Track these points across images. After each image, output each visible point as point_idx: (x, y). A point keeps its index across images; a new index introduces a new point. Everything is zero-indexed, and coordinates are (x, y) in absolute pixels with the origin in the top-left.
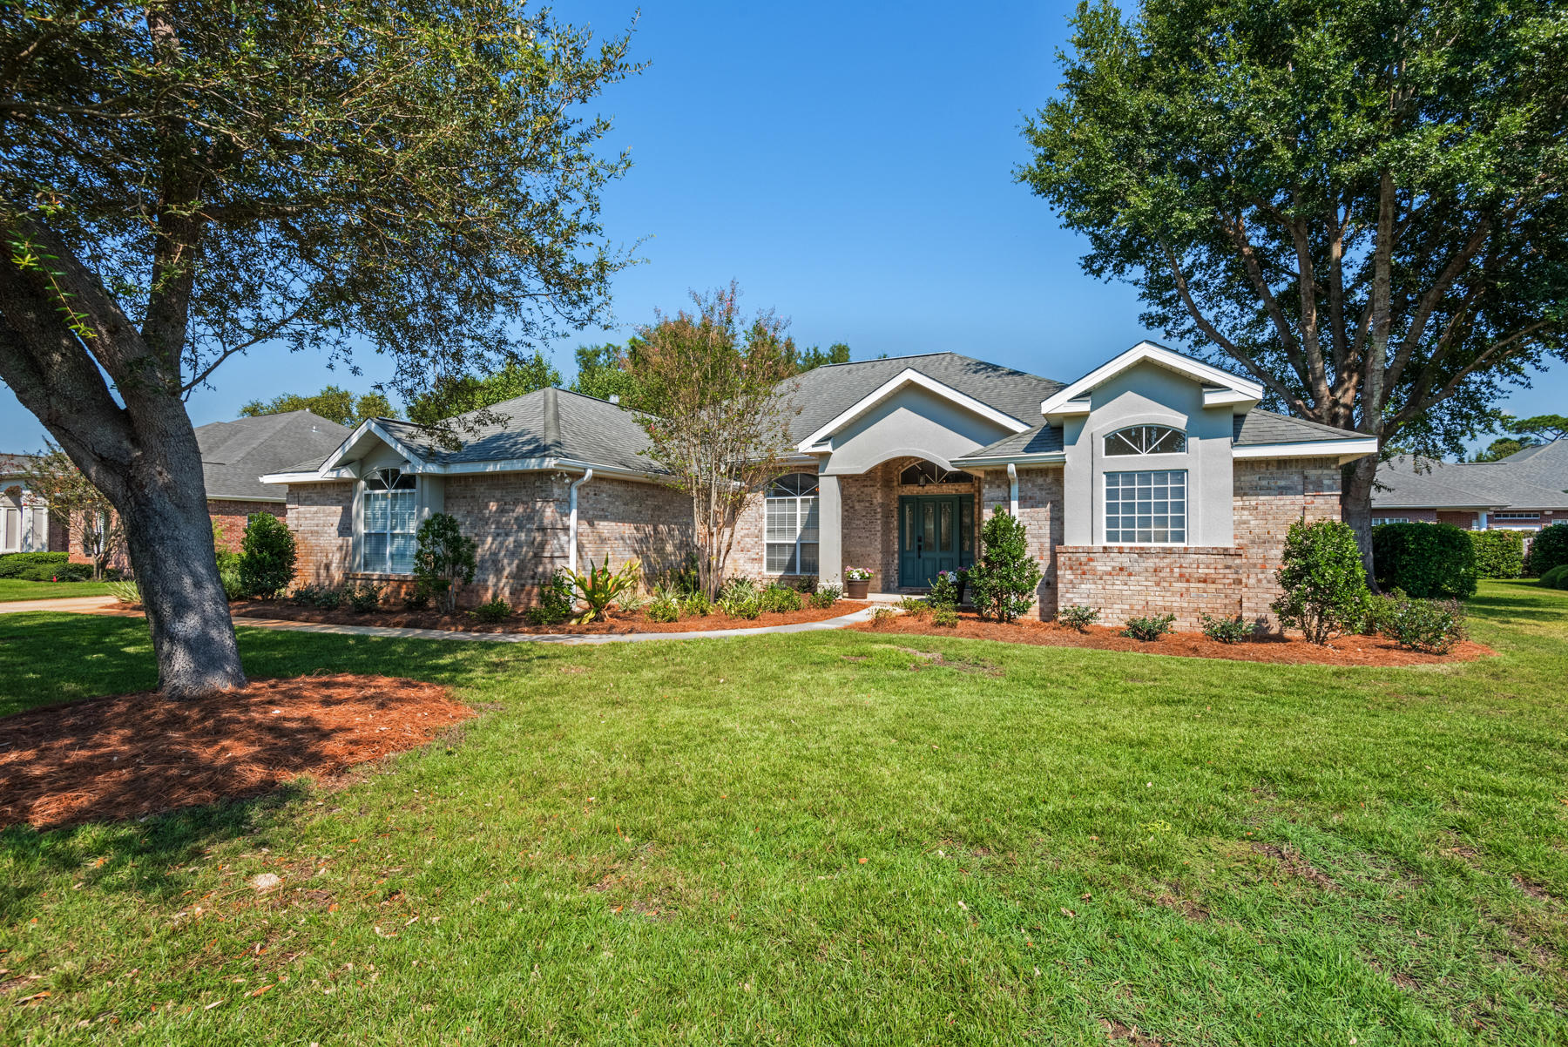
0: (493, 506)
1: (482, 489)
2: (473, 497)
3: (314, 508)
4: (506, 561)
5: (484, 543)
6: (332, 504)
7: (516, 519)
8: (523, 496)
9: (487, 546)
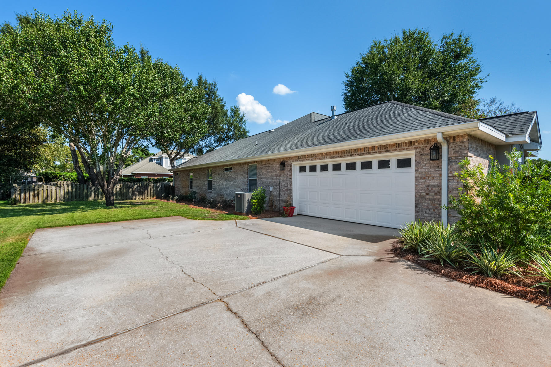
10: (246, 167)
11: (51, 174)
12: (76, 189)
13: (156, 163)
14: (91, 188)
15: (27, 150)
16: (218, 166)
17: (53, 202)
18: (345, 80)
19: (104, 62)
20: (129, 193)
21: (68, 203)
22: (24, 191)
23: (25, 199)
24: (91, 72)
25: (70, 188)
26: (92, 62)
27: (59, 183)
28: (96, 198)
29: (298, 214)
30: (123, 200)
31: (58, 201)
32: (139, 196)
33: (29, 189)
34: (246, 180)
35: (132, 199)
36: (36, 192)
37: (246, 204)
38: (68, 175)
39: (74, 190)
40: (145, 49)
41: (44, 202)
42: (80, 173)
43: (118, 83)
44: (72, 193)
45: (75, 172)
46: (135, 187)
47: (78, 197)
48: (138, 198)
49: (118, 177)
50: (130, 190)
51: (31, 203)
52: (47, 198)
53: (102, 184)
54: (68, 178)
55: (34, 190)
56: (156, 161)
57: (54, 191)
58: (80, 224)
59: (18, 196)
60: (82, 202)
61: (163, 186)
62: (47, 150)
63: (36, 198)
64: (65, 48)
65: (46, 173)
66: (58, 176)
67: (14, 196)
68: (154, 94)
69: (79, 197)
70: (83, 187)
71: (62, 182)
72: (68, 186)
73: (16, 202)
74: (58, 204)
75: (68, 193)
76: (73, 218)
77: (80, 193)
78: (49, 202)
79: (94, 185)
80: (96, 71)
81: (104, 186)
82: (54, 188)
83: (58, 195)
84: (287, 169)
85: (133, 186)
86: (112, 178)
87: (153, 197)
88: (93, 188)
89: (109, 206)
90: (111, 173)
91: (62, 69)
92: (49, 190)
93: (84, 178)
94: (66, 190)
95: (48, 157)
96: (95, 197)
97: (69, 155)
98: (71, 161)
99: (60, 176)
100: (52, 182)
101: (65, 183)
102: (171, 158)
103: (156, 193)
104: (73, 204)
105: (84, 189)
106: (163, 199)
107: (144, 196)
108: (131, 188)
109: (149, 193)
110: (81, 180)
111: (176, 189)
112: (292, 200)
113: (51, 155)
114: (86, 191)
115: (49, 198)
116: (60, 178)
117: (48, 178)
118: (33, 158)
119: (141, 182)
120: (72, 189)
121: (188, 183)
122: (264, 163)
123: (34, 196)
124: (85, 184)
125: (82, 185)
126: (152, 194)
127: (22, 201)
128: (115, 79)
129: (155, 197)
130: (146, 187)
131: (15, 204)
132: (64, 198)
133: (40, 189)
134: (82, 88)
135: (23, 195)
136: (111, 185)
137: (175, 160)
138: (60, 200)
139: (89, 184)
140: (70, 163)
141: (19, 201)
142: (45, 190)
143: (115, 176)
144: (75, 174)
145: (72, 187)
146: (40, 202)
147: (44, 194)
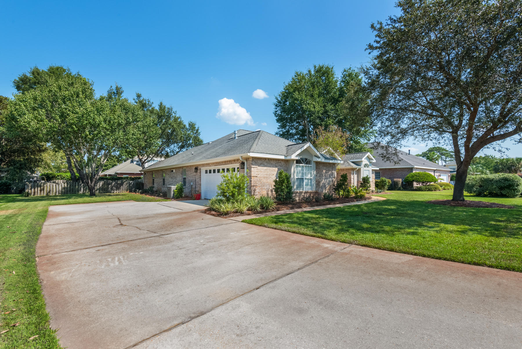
0: (324, 171)
1: (321, 166)
2: (319, 168)
3: (265, 168)
4: (327, 186)
5: (322, 181)
6: (273, 167)
7: (329, 175)
8: (330, 169)
9: (323, 182)
10: (181, 170)
11: (51, 174)
12: (70, 185)
13: (136, 164)
14: (81, 185)
15: (32, 156)
16: (168, 169)
17: (54, 195)
18: (275, 101)
19: (87, 111)
20: (109, 188)
21: (65, 195)
22: (33, 187)
23: (34, 193)
24: (80, 117)
25: (66, 185)
26: (80, 110)
27: (57, 181)
28: (85, 191)
29: (205, 199)
30: (105, 193)
31: (57, 194)
32: (116, 190)
33: (37, 186)
34: (181, 178)
35: (111, 193)
36: (42, 188)
37: (172, 193)
38: (64, 175)
39: (69, 186)
40: (119, 86)
41: (47, 195)
42: (73, 174)
43: (95, 122)
44: (67, 188)
45: (68, 172)
46: (113, 184)
47: (71, 191)
48: (115, 192)
49: (98, 177)
50: (110, 186)
51: (39, 195)
52: (49, 192)
53: (87, 182)
54: (64, 177)
55: (40, 186)
56: (136, 162)
57: (54, 187)
58: (73, 204)
59: (30, 191)
60: (74, 195)
61: (135, 183)
62: (47, 155)
63: (42, 192)
64: (65, 103)
65: (47, 174)
66: (57, 176)
67: (27, 191)
68: (119, 124)
69: (73, 191)
70: (75, 184)
71: (60, 181)
72: (64, 184)
73: (28, 194)
74: (57, 196)
75: (64, 188)
76: (68, 202)
77: (73, 188)
78: (51, 195)
79: (83, 182)
80: (83, 116)
81: (88, 183)
82: (54, 185)
83: (57, 190)
84: (199, 171)
85: (112, 183)
86: (94, 178)
87: (127, 191)
88: (82, 185)
89: (92, 196)
90: (93, 174)
91: (63, 116)
92: (51, 186)
93: (76, 177)
94: (63, 186)
95: (48, 161)
96: (83, 191)
97: (63, 157)
98: (65, 162)
99: (58, 176)
100: (51, 180)
101: (62, 181)
102: (142, 162)
103: (129, 188)
104: (68, 196)
105: (76, 185)
106: (134, 192)
107: (120, 191)
108: (110, 184)
109: (124, 188)
110: (74, 179)
111: (145, 185)
112: (201, 190)
113: (50, 159)
114: (77, 187)
115: (51, 192)
116: (58, 177)
117: (49, 178)
118: (37, 162)
119: (120, 180)
120: (67, 186)
121: (152, 181)
122: (189, 167)
123: (41, 191)
124: (77, 182)
125: (74, 183)
126: (126, 189)
127: (33, 194)
128: (94, 120)
129: (128, 191)
130: (122, 184)
131: (28, 196)
132: (62, 192)
133: (45, 186)
134: (74, 126)
135: (33, 190)
136: (93, 182)
137: (145, 163)
138: (59, 193)
139: (80, 182)
140: (64, 164)
141: (31, 194)
142: (48, 186)
143: (96, 176)
144: (69, 174)
145: (67, 184)
146: (45, 195)
147: (48, 189)
